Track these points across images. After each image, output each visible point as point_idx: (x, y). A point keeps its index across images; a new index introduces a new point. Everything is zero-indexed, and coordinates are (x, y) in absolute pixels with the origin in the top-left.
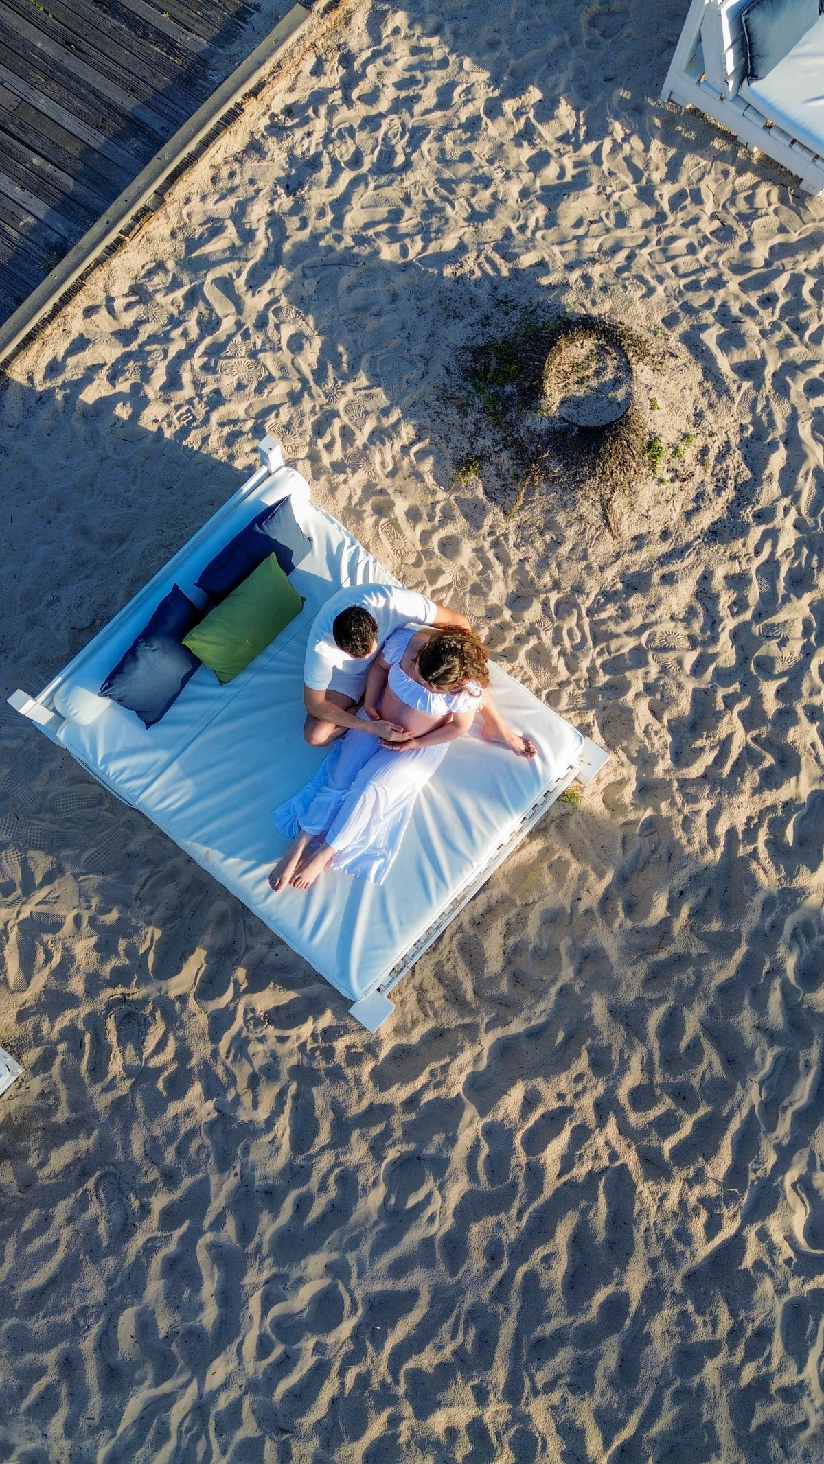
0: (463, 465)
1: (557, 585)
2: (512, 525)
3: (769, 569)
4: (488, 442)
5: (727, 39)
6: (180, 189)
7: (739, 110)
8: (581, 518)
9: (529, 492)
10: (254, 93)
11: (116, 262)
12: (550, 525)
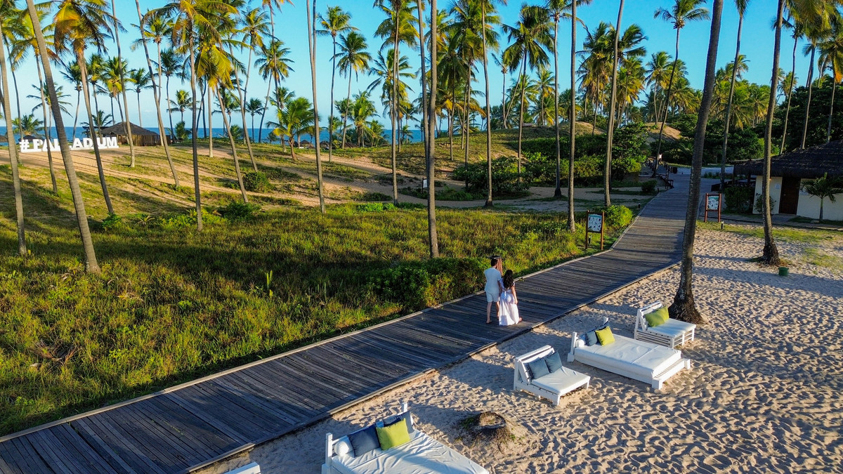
0: (457, 439)
1: (485, 462)
2: (471, 450)
3: (552, 464)
4: (465, 434)
5: (525, 370)
6: (387, 395)
7: (532, 386)
8: (492, 448)
9: (477, 442)
10: (409, 383)
11: (367, 403)
12: (483, 450)
